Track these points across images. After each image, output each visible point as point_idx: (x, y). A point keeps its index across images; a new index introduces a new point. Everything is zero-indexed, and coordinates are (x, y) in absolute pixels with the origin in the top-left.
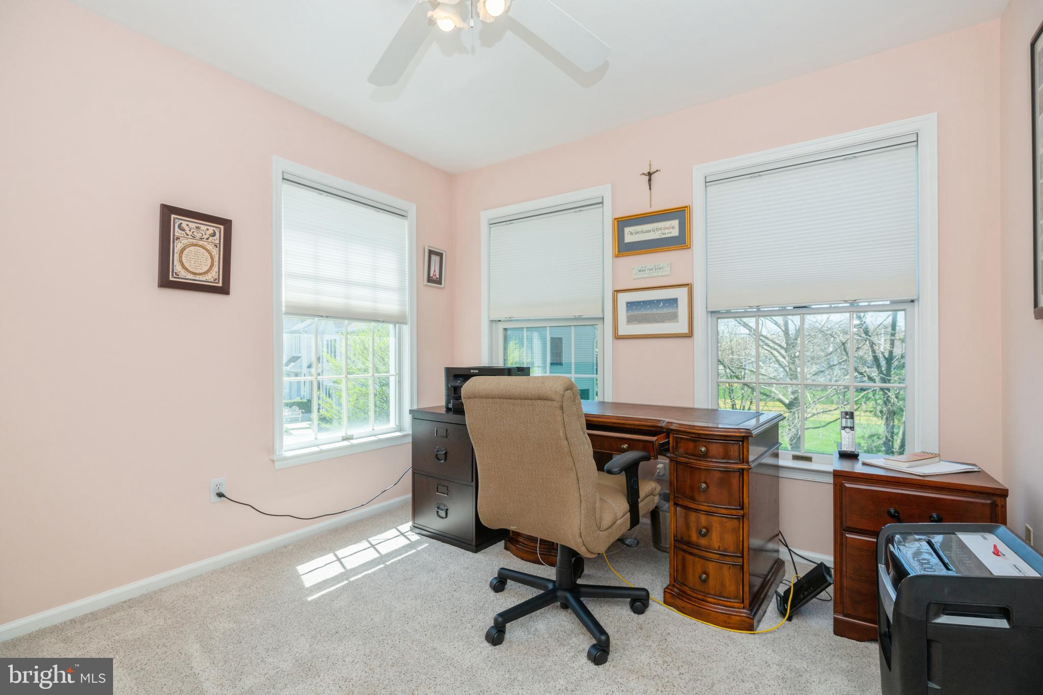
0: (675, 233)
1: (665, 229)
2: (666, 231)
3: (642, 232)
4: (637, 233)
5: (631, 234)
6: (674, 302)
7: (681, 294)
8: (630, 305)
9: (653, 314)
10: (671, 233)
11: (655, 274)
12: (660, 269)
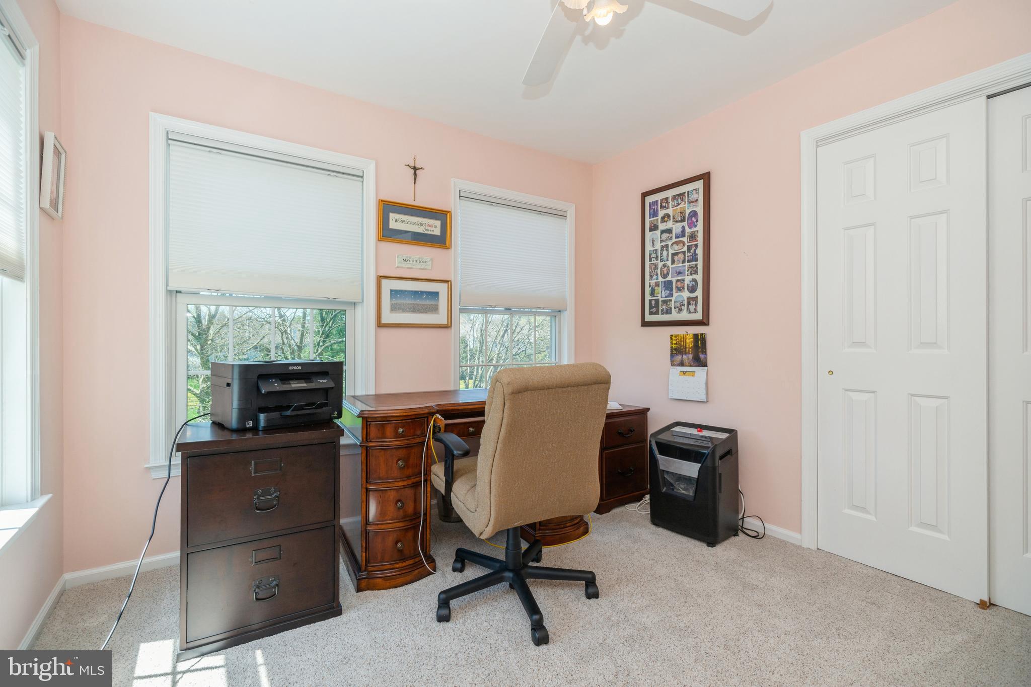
0: (437, 232)
1: (429, 225)
2: (429, 228)
3: (407, 222)
4: (402, 221)
5: (396, 221)
6: (435, 295)
7: (442, 289)
8: (394, 293)
9: (417, 304)
10: (433, 231)
11: (419, 266)
12: (423, 262)
